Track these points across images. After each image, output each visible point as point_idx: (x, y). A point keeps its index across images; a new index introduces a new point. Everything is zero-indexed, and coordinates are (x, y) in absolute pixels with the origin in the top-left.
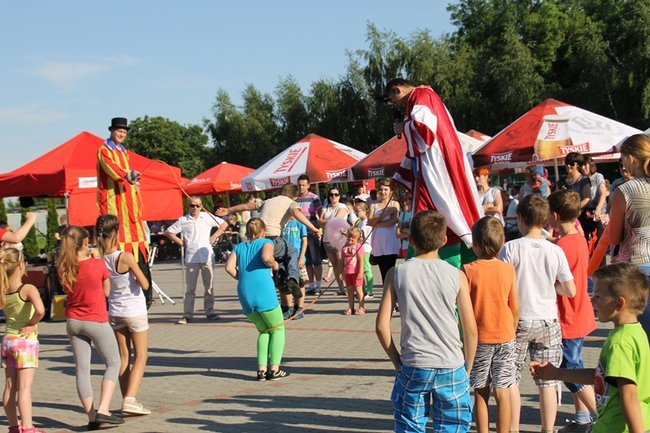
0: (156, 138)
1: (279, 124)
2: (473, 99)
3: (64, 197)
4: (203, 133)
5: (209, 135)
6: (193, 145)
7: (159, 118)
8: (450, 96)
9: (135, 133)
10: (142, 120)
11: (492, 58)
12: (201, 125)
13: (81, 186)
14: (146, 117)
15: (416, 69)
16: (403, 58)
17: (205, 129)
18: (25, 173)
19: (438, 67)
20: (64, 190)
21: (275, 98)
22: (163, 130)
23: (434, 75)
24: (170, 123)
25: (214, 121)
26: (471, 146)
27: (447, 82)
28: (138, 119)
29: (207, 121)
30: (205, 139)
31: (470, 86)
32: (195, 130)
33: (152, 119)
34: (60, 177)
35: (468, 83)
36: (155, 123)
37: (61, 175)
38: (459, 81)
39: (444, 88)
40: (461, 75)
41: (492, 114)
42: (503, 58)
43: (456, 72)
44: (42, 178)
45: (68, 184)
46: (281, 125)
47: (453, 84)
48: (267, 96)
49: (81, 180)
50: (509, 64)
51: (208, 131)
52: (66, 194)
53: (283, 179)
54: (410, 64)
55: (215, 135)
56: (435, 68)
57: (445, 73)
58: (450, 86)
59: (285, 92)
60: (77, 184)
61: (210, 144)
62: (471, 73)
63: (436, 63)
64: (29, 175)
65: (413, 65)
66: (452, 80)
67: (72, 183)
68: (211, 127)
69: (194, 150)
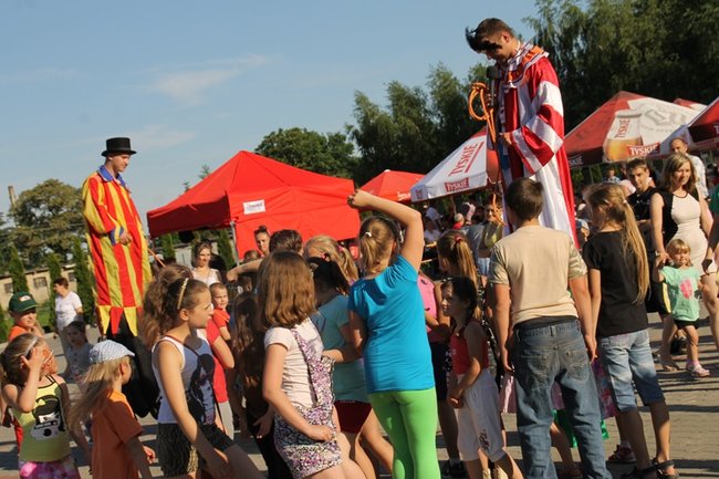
0: (295, 153)
1: (436, 120)
2: (668, 63)
3: (230, 226)
4: (347, 142)
5: (354, 142)
6: (337, 156)
7: (296, 129)
8: (639, 62)
9: (270, 150)
10: (277, 133)
11: (688, 10)
12: (343, 132)
13: (247, 212)
14: (281, 130)
15: (594, 36)
16: (577, 24)
17: (348, 136)
18: (183, 205)
19: (622, 30)
20: (229, 218)
21: (427, 90)
22: (302, 143)
23: (617, 41)
24: (309, 134)
25: (357, 127)
26: (683, 117)
27: (634, 47)
28: (273, 133)
29: (350, 128)
30: (350, 148)
31: (662, 48)
32: (337, 140)
33: (288, 132)
34: (223, 204)
35: (660, 44)
36: (292, 136)
37: (225, 200)
38: (648, 44)
39: (631, 53)
40: (650, 36)
41: (694, 78)
42: (703, 7)
43: (644, 33)
44: (203, 208)
45: (233, 212)
46: (439, 121)
47: (642, 48)
48: (417, 90)
49: (246, 205)
50: (710, 15)
51: (352, 138)
52: (232, 223)
53: (460, 182)
54: (585, 31)
55: (360, 142)
56: (617, 31)
57: (631, 36)
58: (637, 51)
59: (438, 83)
60: (243, 210)
61: (357, 153)
62: (663, 32)
63: (617, 25)
64: (188, 206)
65: (589, 32)
66: (640, 43)
67: (236, 210)
68: (356, 133)
69: (338, 163)
